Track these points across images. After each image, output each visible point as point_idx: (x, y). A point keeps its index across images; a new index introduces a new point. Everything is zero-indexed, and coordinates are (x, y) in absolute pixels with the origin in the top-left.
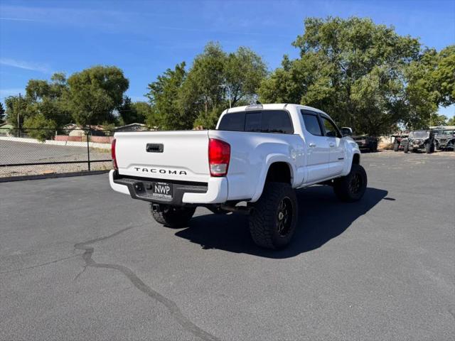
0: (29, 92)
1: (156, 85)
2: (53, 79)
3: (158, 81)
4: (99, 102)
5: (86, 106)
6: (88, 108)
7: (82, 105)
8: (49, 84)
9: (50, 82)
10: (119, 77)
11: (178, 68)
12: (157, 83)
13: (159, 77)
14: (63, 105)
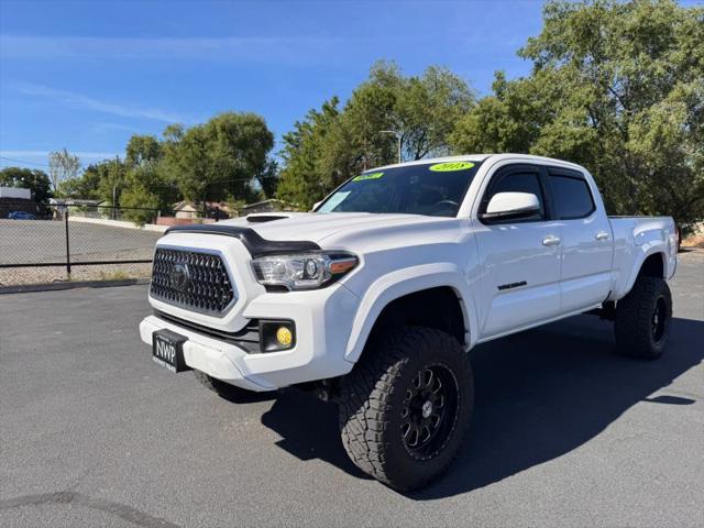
0: (131, 153)
1: (294, 137)
2: (165, 134)
3: (297, 130)
4: (217, 166)
5: (197, 173)
6: (200, 175)
7: (192, 171)
8: (158, 141)
9: (160, 139)
10: (259, 129)
11: (326, 108)
12: (296, 134)
13: (298, 123)
14: (168, 171)
